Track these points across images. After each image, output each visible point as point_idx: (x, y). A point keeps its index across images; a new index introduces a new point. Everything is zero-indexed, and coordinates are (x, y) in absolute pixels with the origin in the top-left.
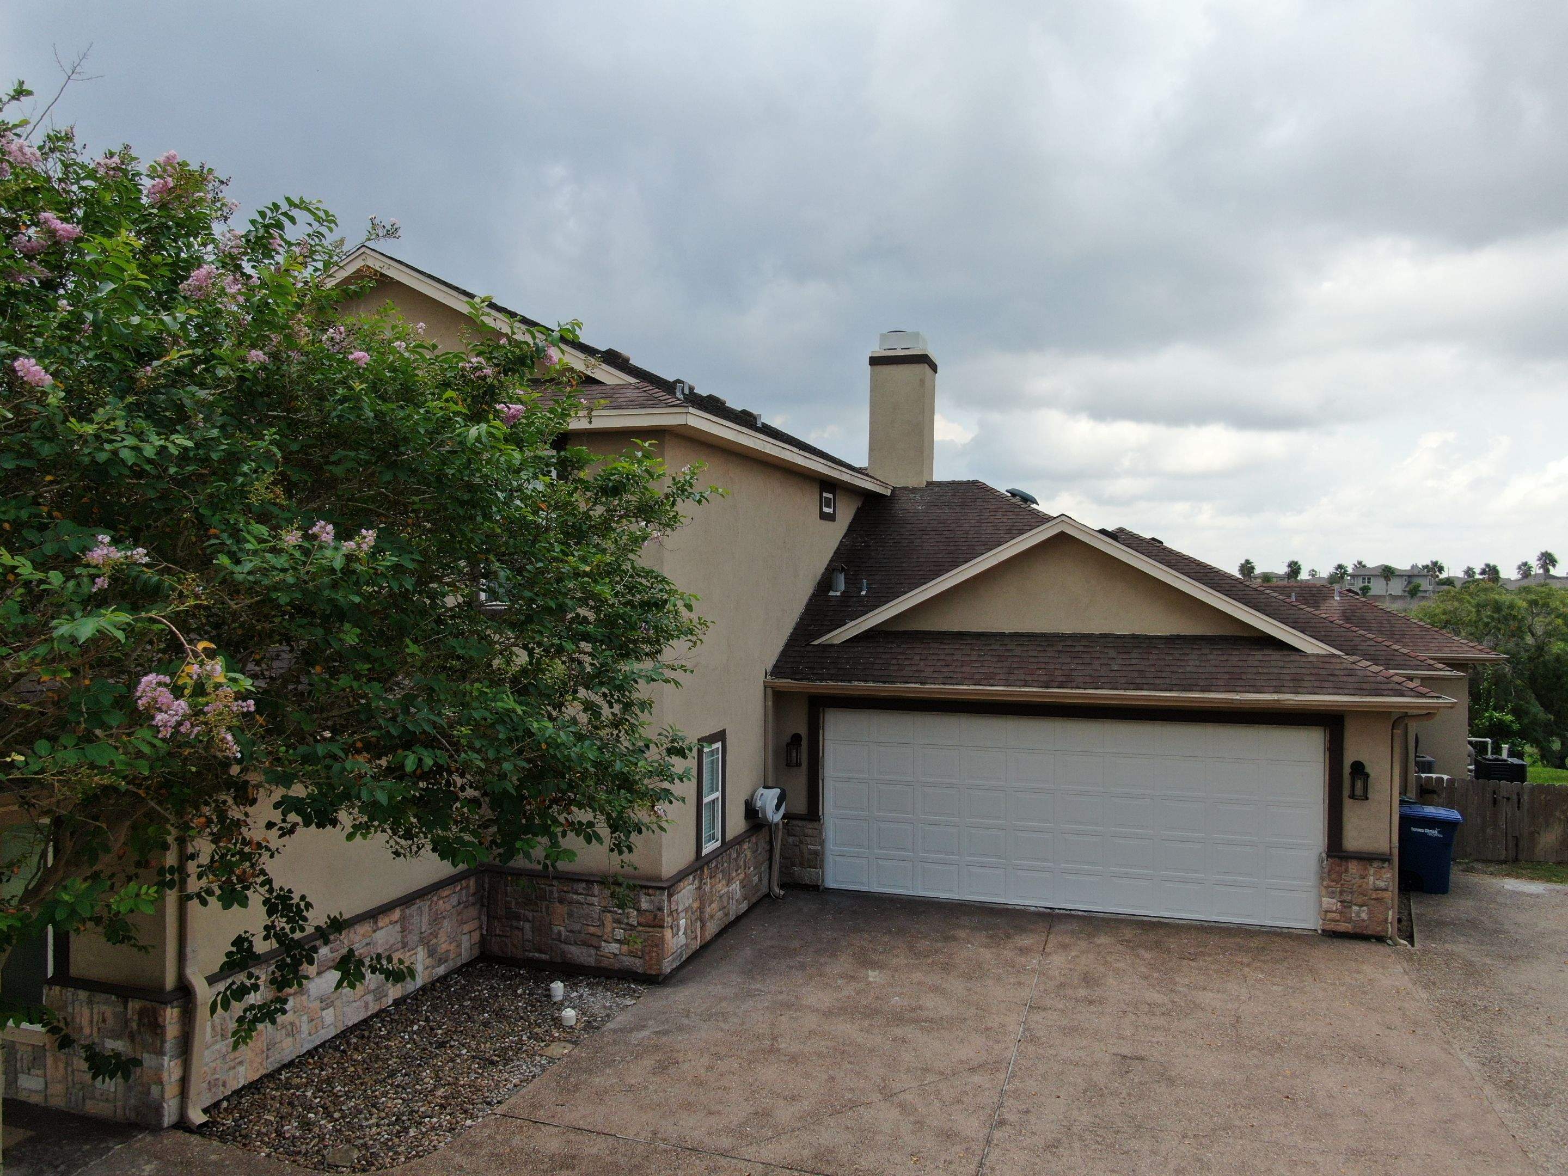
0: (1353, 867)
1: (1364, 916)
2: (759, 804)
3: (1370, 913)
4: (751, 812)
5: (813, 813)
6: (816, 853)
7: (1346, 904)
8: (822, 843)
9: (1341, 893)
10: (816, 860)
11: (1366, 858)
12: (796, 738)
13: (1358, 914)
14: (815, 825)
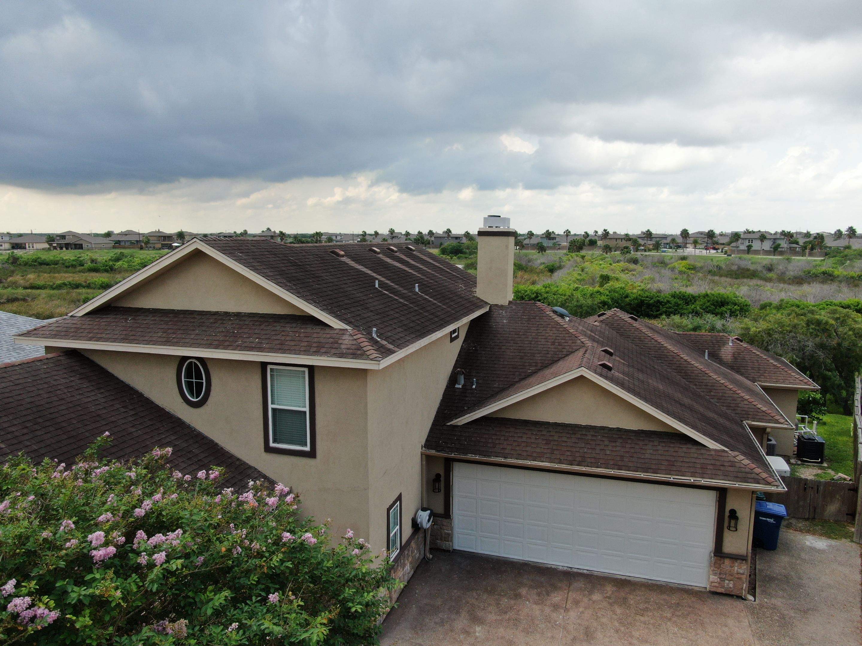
0: (727, 562)
1: (731, 585)
2: (419, 520)
3: (734, 585)
4: (415, 525)
5: (447, 514)
6: (449, 534)
7: (722, 580)
8: (452, 529)
9: (720, 574)
10: (449, 537)
11: (735, 558)
12: (438, 476)
13: (728, 584)
14: (448, 520)
